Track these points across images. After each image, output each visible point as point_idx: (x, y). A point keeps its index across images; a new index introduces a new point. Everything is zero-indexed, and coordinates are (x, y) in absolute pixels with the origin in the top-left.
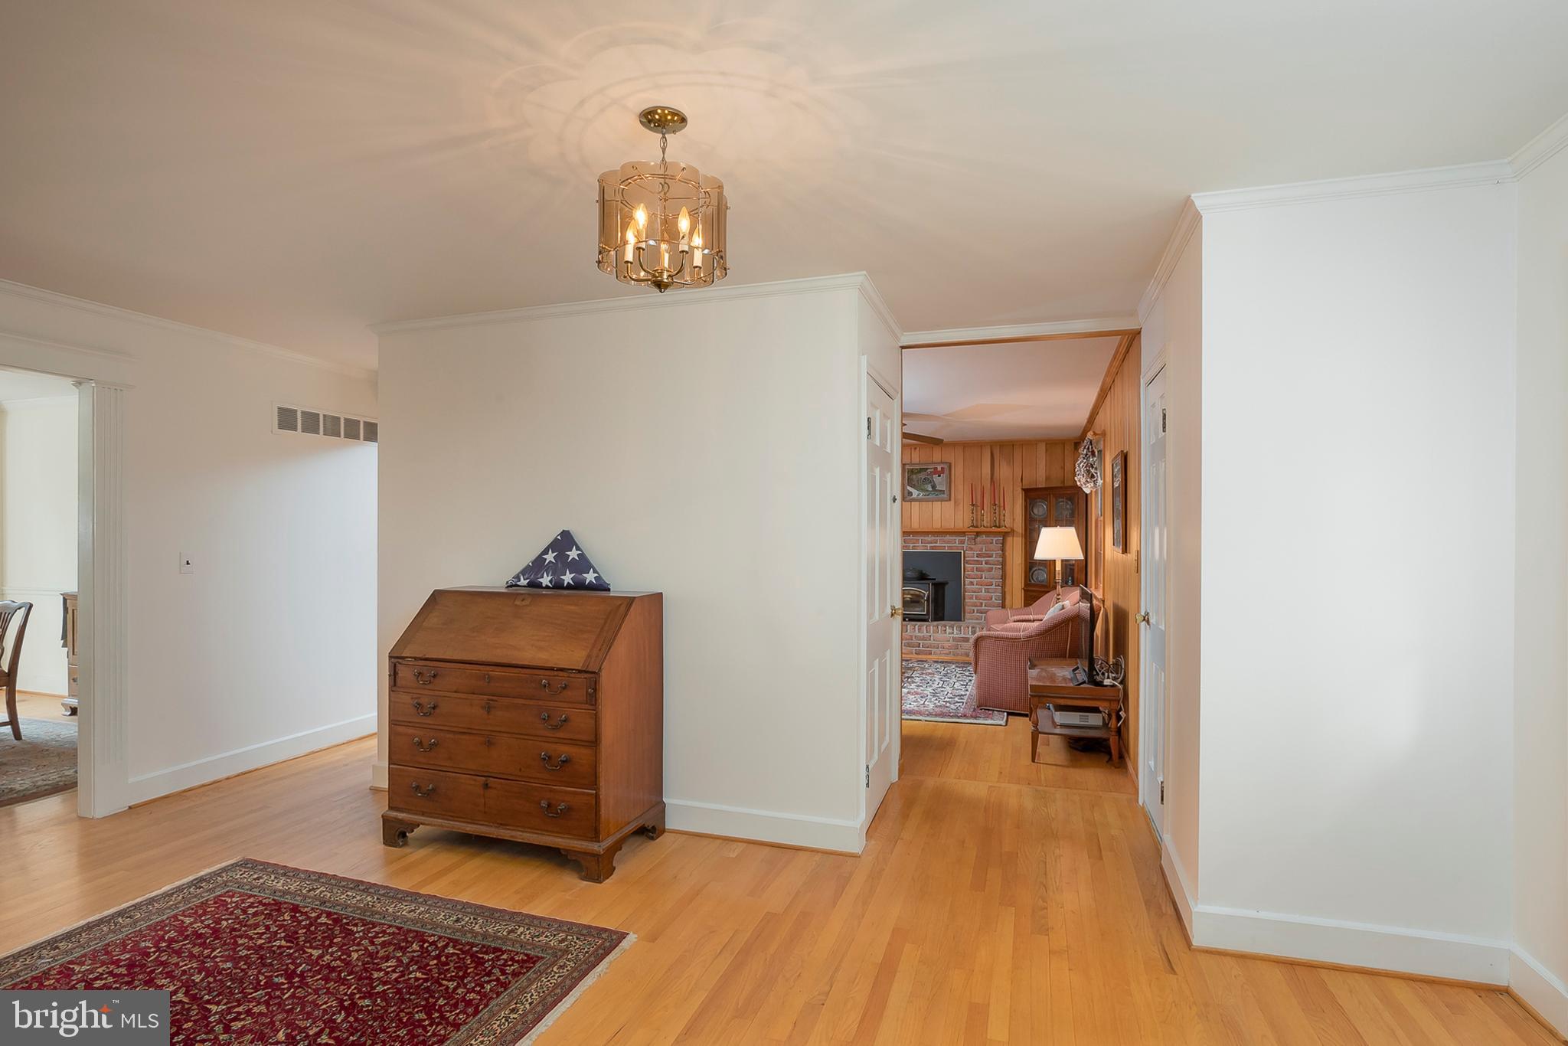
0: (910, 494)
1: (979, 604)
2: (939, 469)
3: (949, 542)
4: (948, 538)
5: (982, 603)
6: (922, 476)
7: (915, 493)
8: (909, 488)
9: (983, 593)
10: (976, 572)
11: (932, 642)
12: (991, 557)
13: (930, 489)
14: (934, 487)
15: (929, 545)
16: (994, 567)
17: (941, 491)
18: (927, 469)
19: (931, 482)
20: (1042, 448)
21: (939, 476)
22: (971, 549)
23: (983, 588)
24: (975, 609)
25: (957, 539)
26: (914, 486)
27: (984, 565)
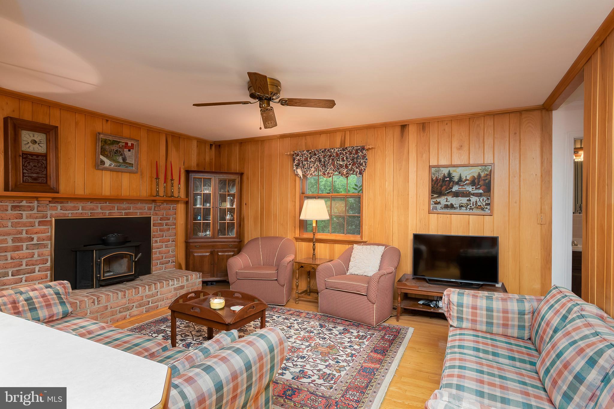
0: (103, 163)
1: (161, 258)
2: (130, 144)
3: (141, 209)
4: (139, 205)
5: (163, 257)
6: (115, 148)
7: (107, 162)
8: (102, 157)
9: (164, 249)
10: (159, 233)
11: (159, 296)
12: (169, 220)
13: (121, 161)
14: (124, 160)
15: (123, 211)
16: (171, 227)
17: (130, 164)
18: (119, 142)
19: (121, 155)
20: (195, 143)
21: (129, 151)
22: (156, 214)
23: (164, 244)
24: (159, 262)
25: (147, 206)
26: (107, 156)
27: (165, 227)
